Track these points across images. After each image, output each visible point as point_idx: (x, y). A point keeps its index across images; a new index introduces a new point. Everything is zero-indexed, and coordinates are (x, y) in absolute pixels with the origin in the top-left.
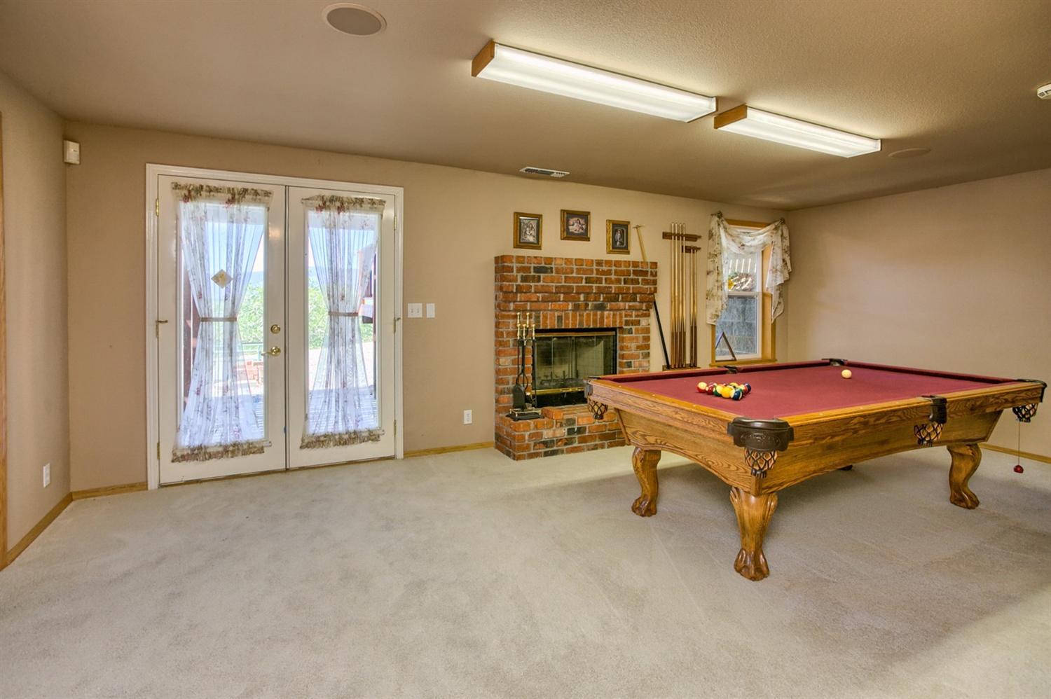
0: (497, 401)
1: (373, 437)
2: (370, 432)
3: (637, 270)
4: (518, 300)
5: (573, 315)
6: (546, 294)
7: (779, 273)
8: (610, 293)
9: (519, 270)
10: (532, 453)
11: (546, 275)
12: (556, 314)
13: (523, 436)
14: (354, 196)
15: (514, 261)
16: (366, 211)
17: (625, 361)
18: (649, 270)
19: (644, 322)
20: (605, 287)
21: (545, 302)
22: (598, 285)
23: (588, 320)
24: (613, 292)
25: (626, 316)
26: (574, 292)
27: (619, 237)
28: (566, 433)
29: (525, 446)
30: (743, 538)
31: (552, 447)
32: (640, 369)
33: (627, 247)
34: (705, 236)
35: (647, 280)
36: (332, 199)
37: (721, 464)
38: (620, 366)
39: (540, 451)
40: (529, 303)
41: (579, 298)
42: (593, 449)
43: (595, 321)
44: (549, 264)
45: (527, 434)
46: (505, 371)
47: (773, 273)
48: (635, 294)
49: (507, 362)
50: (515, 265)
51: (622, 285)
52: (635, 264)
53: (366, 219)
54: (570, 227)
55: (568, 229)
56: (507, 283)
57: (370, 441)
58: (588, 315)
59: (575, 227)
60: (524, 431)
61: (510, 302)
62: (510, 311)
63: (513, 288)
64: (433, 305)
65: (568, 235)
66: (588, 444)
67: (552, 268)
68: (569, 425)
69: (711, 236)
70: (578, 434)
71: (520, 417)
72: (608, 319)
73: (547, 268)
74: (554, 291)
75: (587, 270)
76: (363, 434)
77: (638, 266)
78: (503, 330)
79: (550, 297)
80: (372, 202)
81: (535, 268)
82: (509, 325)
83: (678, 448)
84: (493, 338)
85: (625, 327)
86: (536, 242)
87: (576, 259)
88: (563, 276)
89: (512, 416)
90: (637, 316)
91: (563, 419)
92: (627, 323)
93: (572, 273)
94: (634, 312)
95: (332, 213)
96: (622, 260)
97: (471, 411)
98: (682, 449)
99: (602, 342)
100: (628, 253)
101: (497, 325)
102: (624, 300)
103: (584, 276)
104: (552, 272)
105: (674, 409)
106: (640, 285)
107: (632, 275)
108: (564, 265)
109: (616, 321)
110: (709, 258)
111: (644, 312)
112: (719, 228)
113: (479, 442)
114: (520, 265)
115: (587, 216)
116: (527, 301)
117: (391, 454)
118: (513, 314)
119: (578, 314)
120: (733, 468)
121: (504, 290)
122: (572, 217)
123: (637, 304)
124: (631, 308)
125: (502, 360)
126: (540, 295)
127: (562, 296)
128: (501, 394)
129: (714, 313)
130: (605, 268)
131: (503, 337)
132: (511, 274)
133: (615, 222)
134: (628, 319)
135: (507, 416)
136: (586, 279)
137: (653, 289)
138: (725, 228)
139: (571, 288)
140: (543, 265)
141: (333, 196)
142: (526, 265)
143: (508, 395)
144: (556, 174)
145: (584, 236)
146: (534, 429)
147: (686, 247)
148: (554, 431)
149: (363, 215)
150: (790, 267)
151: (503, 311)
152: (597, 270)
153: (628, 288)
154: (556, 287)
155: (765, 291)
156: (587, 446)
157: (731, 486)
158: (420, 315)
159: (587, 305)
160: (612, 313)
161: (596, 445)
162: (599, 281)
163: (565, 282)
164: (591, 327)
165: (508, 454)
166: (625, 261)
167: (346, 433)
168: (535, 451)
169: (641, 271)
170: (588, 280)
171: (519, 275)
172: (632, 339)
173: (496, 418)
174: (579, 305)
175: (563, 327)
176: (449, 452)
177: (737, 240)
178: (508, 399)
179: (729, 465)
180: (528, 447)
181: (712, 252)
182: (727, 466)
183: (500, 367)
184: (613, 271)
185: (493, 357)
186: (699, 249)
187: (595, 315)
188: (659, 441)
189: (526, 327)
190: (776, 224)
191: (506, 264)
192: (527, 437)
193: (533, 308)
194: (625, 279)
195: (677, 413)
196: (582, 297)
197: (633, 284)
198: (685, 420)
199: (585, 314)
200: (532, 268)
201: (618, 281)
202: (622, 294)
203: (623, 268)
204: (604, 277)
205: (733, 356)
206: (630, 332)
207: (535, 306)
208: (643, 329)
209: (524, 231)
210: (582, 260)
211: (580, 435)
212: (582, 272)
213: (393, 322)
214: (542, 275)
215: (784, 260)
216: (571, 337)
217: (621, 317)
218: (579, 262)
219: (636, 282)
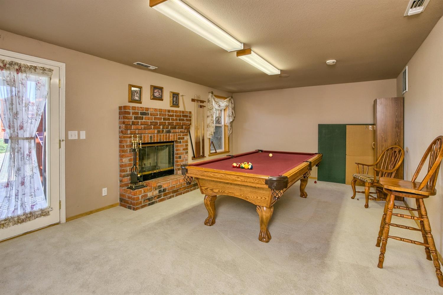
0: (121, 181)
1: (44, 213)
2: (42, 210)
3: (184, 115)
4: (133, 129)
5: (157, 135)
6: (146, 126)
7: (231, 117)
8: (173, 125)
9: (133, 113)
10: (143, 206)
11: (146, 116)
12: (150, 135)
13: (138, 198)
14: (29, 64)
15: (131, 109)
16: (38, 74)
17: (178, 156)
18: (188, 115)
19: (186, 138)
20: (171, 122)
21: (145, 129)
22: (168, 121)
23: (163, 138)
24: (174, 124)
25: (179, 135)
26: (158, 124)
27: (175, 100)
28: (158, 193)
29: (139, 202)
30: (261, 226)
31: (152, 200)
32: (184, 159)
33: (178, 105)
34: (207, 101)
35: (187, 119)
36: (11, 64)
37: (253, 197)
38: (176, 158)
39: (146, 203)
40: (137, 130)
41: (160, 127)
42: (170, 198)
43: (166, 139)
44: (147, 111)
45: (140, 196)
46: (126, 166)
47: (228, 117)
48: (183, 125)
49: (126, 160)
50: (131, 111)
51: (178, 121)
52: (183, 112)
53: (39, 79)
54: (155, 94)
55: (154, 95)
56: (127, 120)
57: (42, 217)
58: (163, 135)
59: (157, 94)
60: (139, 195)
61: (128, 130)
62: (128, 134)
63: (130, 122)
64: (85, 132)
65: (154, 98)
66: (167, 196)
67: (148, 113)
68: (159, 188)
69: (209, 101)
70: (163, 192)
71: (135, 188)
72: (172, 138)
73: (146, 113)
74: (149, 124)
75: (164, 114)
76: (37, 213)
77: (184, 113)
78: (125, 144)
79: (147, 127)
80: (44, 69)
81: (141, 112)
82: (127, 142)
83: (231, 193)
84: (118, 149)
85: (178, 141)
86: (139, 100)
87: (159, 109)
88: (154, 117)
89: (131, 188)
90: (183, 135)
91: (156, 186)
92: (179, 139)
93: (157, 116)
94: (182, 134)
95: (12, 73)
96: (178, 110)
97: (106, 188)
98: (233, 193)
99: (168, 148)
100: (179, 107)
101: (121, 142)
102: (179, 128)
103: (163, 117)
104: (148, 115)
105: (237, 176)
106: (185, 122)
107: (182, 117)
108: (154, 112)
109: (175, 138)
110: (208, 110)
111: (186, 133)
112: (212, 99)
113: (111, 204)
114: (134, 111)
115: (162, 89)
116: (137, 129)
117: (58, 221)
118: (129, 136)
119: (159, 135)
120: (259, 198)
121: (126, 124)
122: (156, 89)
123: (183, 130)
124: (181, 132)
125: (124, 160)
126: (143, 126)
127: (153, 126)
128: (123, 177)
129: (211, 133)
130: (171, 114)
131: (124, 148)
132: (130, 115)
133: (174, 93)
134: (180, 137)
135: (127, 188)
136: (164, 118)
137: (190, 123)
138: (214, 98)
139: (157, 123)
140: (144, 111)
141: (12, 62)
142: (136, 111)
143: (127, 178)
144: (152, 67)
145: (161, 99)
146: (143, 193)
147: (200, 105)
148: (153, 192)
149: (37, 77)
150: (234, 115)
151: (124, 134)
152: (168, 114)
153: (180, 123)
154: (151, 122)
155: (225, 124)
156: (167, 197)
157: (256, 206)
158: (77, 138)
159: (163, 131)
160: (173, 134)
161: (171, 196)
162: (169, 119)
163: (154, 120)
164: (165, 141)
165: (130, 208)
166: (179, 111)
167: (24, 215)
168: (144, 204)
169: (185, 115)
170: (164, 119)
171: (133, 116)
172: (181, 146)
173: (120, 190)
174: (160, 131)
175: (153, 142)
176: (94, 213)
177: (218, 104)
178: (127, 180)
179: (257, 197)
180: (141, 203)
181: (209, 108)
182: (256, 197)
183: (123, 163)
184: (174, 115)
185: (118, 158)
186: (205, 106)
187: (166, 135)
188: (220, 191)
189: (136, 142)
190: (230, 98)
191: (126, 110)
192: (140, 198)
193: (139, 133)
194: (179, 119)
195: (238, 178)
196: (161, 127)
197: (182, 121)
198: (243, 180)
199: (162, 135)
200: (139, 113)
201: (176, 120)
202: (178, 125)
203: (178, 114)
204: (171, 118)
205: (216, 151)
206: (180, 142)
207: (140, 131)
208: (185, 141)
209: (134, 94)
210: (161, 109)
211: (164, 193)
212: (161, 115)
213: (58, 142)
214: (144, 116)
215: (232, 112)
216: (155, 146)
217: (177, 136)
218: (161, 110)
219: (183, 120)
